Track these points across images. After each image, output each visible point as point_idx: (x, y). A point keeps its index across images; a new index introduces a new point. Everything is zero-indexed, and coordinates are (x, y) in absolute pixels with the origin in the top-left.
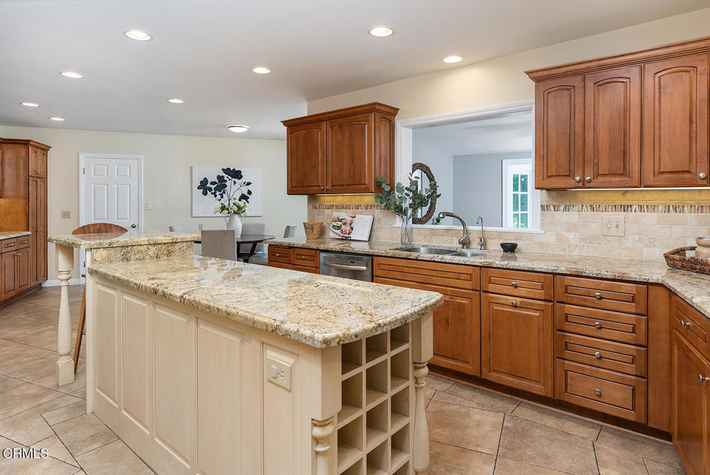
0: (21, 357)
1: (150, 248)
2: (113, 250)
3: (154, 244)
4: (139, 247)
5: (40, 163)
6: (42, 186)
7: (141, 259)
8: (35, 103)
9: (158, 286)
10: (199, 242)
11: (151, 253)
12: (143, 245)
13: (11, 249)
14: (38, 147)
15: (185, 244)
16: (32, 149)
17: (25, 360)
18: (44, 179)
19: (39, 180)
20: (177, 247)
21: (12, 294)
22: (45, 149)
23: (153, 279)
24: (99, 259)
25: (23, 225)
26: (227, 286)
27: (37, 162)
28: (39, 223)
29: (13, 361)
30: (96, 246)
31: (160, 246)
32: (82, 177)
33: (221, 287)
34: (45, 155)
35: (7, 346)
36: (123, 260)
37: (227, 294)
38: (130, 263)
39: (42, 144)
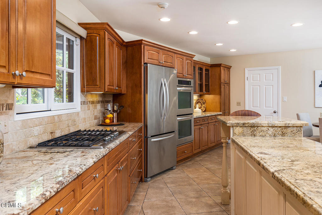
0: (210, 180)
1: (270, 129)
2: (245, 128)
3: (273, 127)
4: (262, 128)
5: (226, 76)
6: (228, 88)
7: (263, 136)
8: (221, 43)
9: (261, 160)
10: (318, 126)
11: (270, 132)
12: (265, 127)
13: (213, 121)
14: (225, 67)
15: (295, 129)
16: (222, 68)
17: (211, 182)
18: (228, 84)
19: (226, 85)
20: (289, 130)
21: (214, 144)
22: (229, 68)
23: (261, 153)
24: (238, 133)
25: (219, 109)
26: (315, 172)
27: (225, 75)
28: (226, 108)
29: (207, 181)
30: (235, 125)
31: (276, 128)
32: (246, 82)
33: (310, 172)
34: (229, 71)
35: (206, 172)
36: (251, 135)
37: (311, 180)
38: (256, 137)
39: (227, 65)
